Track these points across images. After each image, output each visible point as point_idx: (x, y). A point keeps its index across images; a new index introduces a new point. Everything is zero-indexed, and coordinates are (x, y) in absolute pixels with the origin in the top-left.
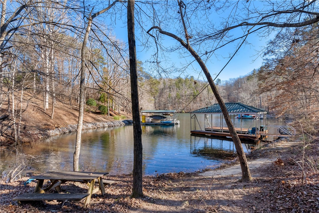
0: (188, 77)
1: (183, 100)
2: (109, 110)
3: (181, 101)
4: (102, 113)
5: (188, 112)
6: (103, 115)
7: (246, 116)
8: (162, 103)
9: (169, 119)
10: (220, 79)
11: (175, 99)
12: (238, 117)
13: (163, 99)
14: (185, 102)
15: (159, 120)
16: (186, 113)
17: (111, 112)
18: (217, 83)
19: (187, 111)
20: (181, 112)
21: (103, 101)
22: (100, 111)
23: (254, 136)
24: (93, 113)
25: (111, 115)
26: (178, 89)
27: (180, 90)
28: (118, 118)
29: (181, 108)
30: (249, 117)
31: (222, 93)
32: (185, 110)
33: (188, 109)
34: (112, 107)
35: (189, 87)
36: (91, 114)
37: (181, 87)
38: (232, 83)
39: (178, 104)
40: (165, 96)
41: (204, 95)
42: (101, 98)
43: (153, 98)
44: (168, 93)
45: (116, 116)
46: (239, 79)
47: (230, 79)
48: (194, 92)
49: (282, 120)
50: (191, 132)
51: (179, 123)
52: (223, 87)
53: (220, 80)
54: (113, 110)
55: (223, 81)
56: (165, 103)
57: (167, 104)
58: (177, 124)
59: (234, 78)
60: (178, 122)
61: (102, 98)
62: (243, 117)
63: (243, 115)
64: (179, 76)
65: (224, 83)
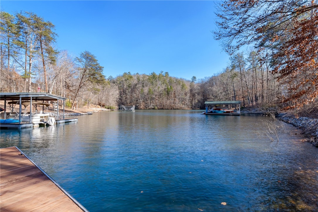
1: (156, 96)
3: (154, 96)
5: (161, 108)
7: (217, 111)
8: (134, 99)
11: (148, 94)
12: (205, 113)
13: (135, 95)
14: (158, 98)
16: (159, 109)
18: (193, 80)
20: (153, 109)
26: (151, 84)
27: (153, 85)
29: (153, 104)
30: (220, 112)
31: (196, 89)
32: (158, 107)
33: (161, 106)
35: (163, 83)
37: (155, 82)
38: (207, 81)
39: (150, 100)
40: (137, 92)
41: (178, 91)
44: (140, 88)
47: (205, 78)
48: (168, 88)
52: (198, 84)
53: (195, 77)
55: (198, 79)
56: (137, 99)
57: (139, 100)
59: (209, 77)
62: (211, 112)
63: (212, 110)
64: (153, 72)
65: (200, 81)
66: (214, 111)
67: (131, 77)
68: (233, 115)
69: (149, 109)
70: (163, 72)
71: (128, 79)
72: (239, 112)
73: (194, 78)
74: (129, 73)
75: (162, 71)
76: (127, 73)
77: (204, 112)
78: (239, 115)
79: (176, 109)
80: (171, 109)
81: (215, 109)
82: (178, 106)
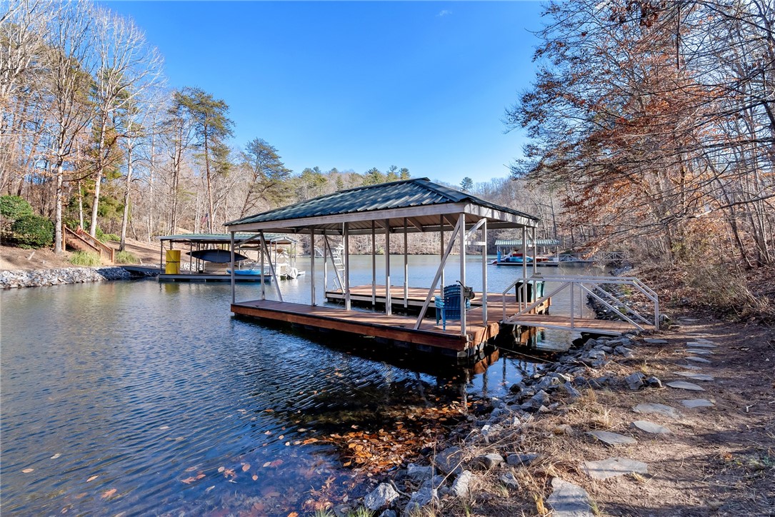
0: (394, 171)
2: (59, 234)
7: (517, 257)
10: (469, 177)
12: (495, 263)
18: (464, 186)
38: (497, 189)
47: (493, 180)
49: (603, 267)
53: (470, 180)
55: (477, 183)
58: (289, 278)
59: (502, 179)
60: (293, 272)
62: (508, 260)
63: (508, 256)
64: (374, 168)
65: (480, 188)
66: (512, 257)
67: (323, 180)
68: (547, 266)
69: (366, 254)
70: (396, 168)
71: (315, 185)
72: (556, 260)
73: (468, 181)
74: (316, 169)
75: (395, 165)
76: (312, 169)
77: (494, 259)
78: (556, 266)
79: (427, 254)
80: (417, 254)
81: (514, 255)
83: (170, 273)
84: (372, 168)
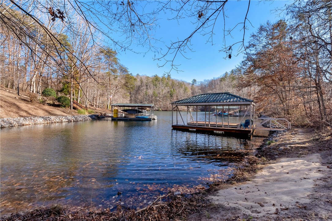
0: (165, 76)
1: (160, 98)
2: (72, 103)
3: (158, 99)
4: (62, 106)
6: (64, 108)
8: (138, 100)
9: (146, 114)
11: (152, 97)
12: (215, 115)
13: (139, 97)
14: (162, 100)
15: (133, 115)
16: (163, 111)
17: (75, 105)
18: (193, 83)
19: (164, 110)
20: (158, 110)
21: (66, 93)
22: (60, 103)
23: (247, 129)
24: (50, 105)
25: (74, 108)
26: (155, 87)
27: (157, 88)
28: (83, 113)
29: (158, 106)
30: (225, 114)
31: (197, 92)
32: (162, 108)
33: (165, 108)
34: (77, 100)
35: (166, 86)
36: (47, 107)
37: (158, 85)
38: (206, 84)
39: (154, 102)
40: (142, 94)
41: (180, 93)
42: (64, 89)
43: (128, 94)
44: (145, 90)
45: (82, 110)
46: (212, 80)
47: (205, 80)
48: (171, 91)
50: (173, 126)
51: (156, 119)
52: (198, 87)
53: (196, 80)
54: (79, 102)
55: (198, 82)
56: (141, 100)
57: (144, 101)
58: (154, 119)
59: (208, 80)
60: (156, 117)
61: (66, 89)
62: (220, 114)
64: (156, 75)
65: (200, 84)
68: (233, 116)
72: (238, 114)
73: (194, 81)
75: (165, 73)
78: (238, 116)
82: (181, 108)
83: (115, 117)
84: (155, 75)
